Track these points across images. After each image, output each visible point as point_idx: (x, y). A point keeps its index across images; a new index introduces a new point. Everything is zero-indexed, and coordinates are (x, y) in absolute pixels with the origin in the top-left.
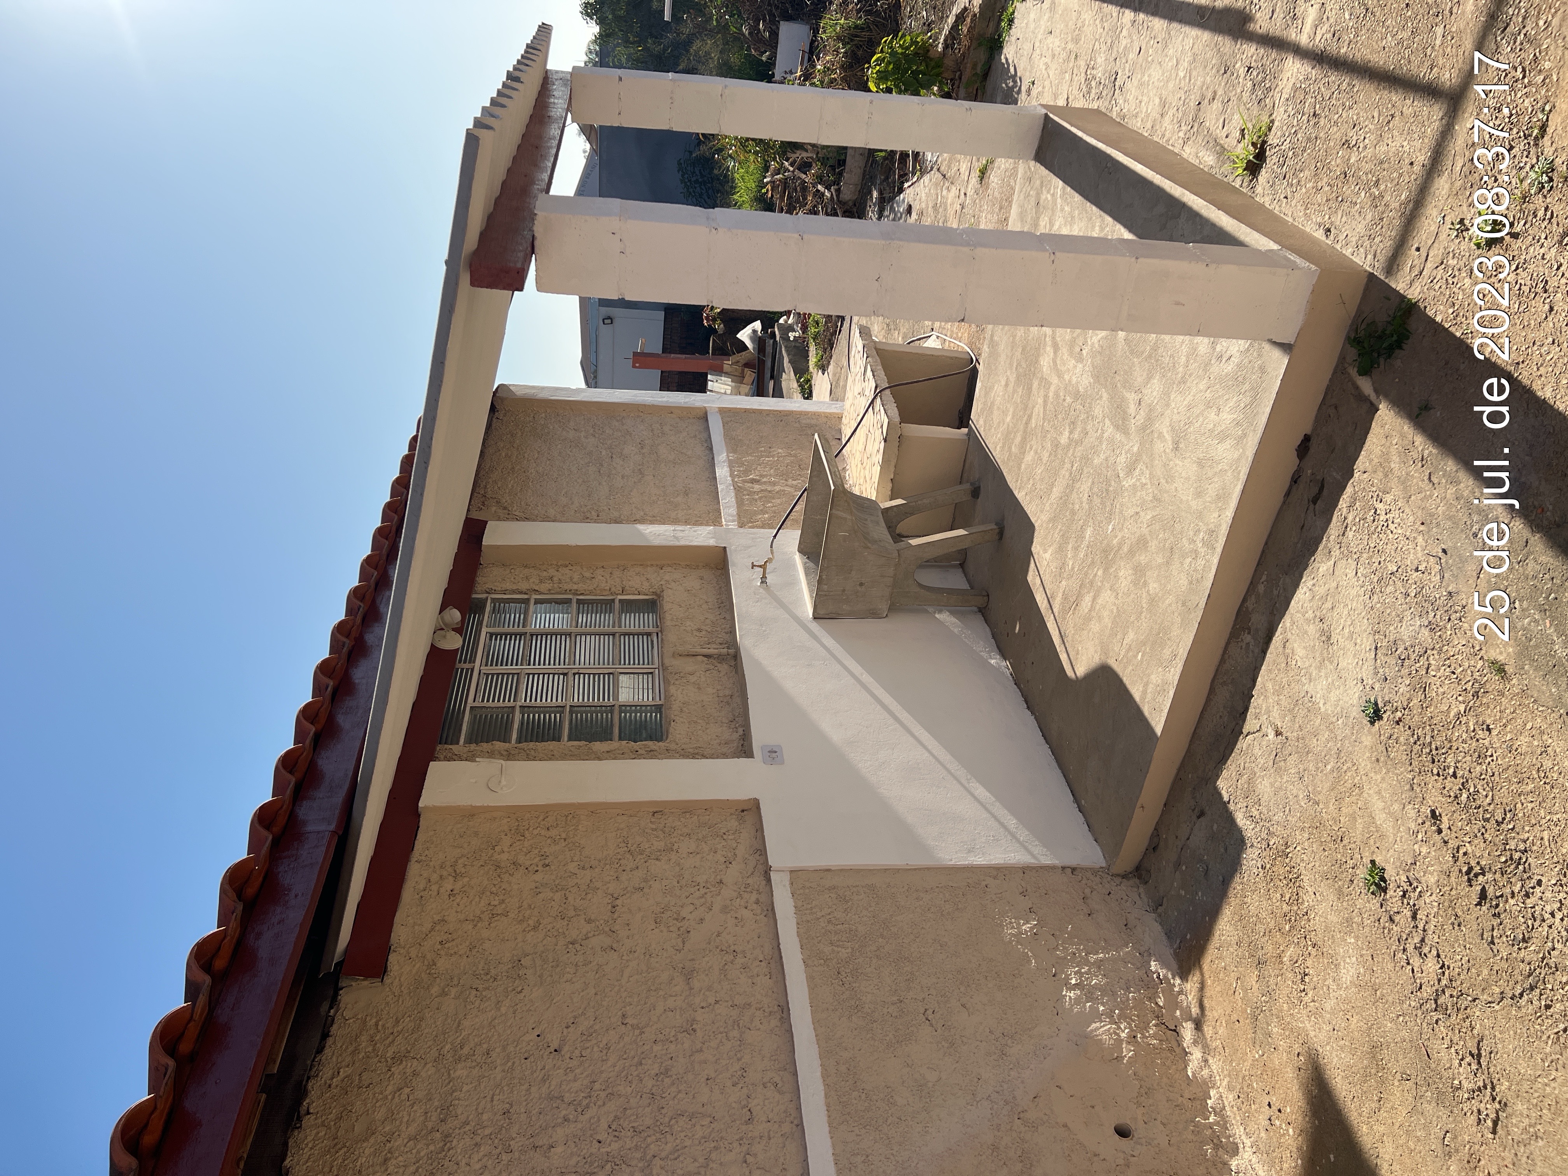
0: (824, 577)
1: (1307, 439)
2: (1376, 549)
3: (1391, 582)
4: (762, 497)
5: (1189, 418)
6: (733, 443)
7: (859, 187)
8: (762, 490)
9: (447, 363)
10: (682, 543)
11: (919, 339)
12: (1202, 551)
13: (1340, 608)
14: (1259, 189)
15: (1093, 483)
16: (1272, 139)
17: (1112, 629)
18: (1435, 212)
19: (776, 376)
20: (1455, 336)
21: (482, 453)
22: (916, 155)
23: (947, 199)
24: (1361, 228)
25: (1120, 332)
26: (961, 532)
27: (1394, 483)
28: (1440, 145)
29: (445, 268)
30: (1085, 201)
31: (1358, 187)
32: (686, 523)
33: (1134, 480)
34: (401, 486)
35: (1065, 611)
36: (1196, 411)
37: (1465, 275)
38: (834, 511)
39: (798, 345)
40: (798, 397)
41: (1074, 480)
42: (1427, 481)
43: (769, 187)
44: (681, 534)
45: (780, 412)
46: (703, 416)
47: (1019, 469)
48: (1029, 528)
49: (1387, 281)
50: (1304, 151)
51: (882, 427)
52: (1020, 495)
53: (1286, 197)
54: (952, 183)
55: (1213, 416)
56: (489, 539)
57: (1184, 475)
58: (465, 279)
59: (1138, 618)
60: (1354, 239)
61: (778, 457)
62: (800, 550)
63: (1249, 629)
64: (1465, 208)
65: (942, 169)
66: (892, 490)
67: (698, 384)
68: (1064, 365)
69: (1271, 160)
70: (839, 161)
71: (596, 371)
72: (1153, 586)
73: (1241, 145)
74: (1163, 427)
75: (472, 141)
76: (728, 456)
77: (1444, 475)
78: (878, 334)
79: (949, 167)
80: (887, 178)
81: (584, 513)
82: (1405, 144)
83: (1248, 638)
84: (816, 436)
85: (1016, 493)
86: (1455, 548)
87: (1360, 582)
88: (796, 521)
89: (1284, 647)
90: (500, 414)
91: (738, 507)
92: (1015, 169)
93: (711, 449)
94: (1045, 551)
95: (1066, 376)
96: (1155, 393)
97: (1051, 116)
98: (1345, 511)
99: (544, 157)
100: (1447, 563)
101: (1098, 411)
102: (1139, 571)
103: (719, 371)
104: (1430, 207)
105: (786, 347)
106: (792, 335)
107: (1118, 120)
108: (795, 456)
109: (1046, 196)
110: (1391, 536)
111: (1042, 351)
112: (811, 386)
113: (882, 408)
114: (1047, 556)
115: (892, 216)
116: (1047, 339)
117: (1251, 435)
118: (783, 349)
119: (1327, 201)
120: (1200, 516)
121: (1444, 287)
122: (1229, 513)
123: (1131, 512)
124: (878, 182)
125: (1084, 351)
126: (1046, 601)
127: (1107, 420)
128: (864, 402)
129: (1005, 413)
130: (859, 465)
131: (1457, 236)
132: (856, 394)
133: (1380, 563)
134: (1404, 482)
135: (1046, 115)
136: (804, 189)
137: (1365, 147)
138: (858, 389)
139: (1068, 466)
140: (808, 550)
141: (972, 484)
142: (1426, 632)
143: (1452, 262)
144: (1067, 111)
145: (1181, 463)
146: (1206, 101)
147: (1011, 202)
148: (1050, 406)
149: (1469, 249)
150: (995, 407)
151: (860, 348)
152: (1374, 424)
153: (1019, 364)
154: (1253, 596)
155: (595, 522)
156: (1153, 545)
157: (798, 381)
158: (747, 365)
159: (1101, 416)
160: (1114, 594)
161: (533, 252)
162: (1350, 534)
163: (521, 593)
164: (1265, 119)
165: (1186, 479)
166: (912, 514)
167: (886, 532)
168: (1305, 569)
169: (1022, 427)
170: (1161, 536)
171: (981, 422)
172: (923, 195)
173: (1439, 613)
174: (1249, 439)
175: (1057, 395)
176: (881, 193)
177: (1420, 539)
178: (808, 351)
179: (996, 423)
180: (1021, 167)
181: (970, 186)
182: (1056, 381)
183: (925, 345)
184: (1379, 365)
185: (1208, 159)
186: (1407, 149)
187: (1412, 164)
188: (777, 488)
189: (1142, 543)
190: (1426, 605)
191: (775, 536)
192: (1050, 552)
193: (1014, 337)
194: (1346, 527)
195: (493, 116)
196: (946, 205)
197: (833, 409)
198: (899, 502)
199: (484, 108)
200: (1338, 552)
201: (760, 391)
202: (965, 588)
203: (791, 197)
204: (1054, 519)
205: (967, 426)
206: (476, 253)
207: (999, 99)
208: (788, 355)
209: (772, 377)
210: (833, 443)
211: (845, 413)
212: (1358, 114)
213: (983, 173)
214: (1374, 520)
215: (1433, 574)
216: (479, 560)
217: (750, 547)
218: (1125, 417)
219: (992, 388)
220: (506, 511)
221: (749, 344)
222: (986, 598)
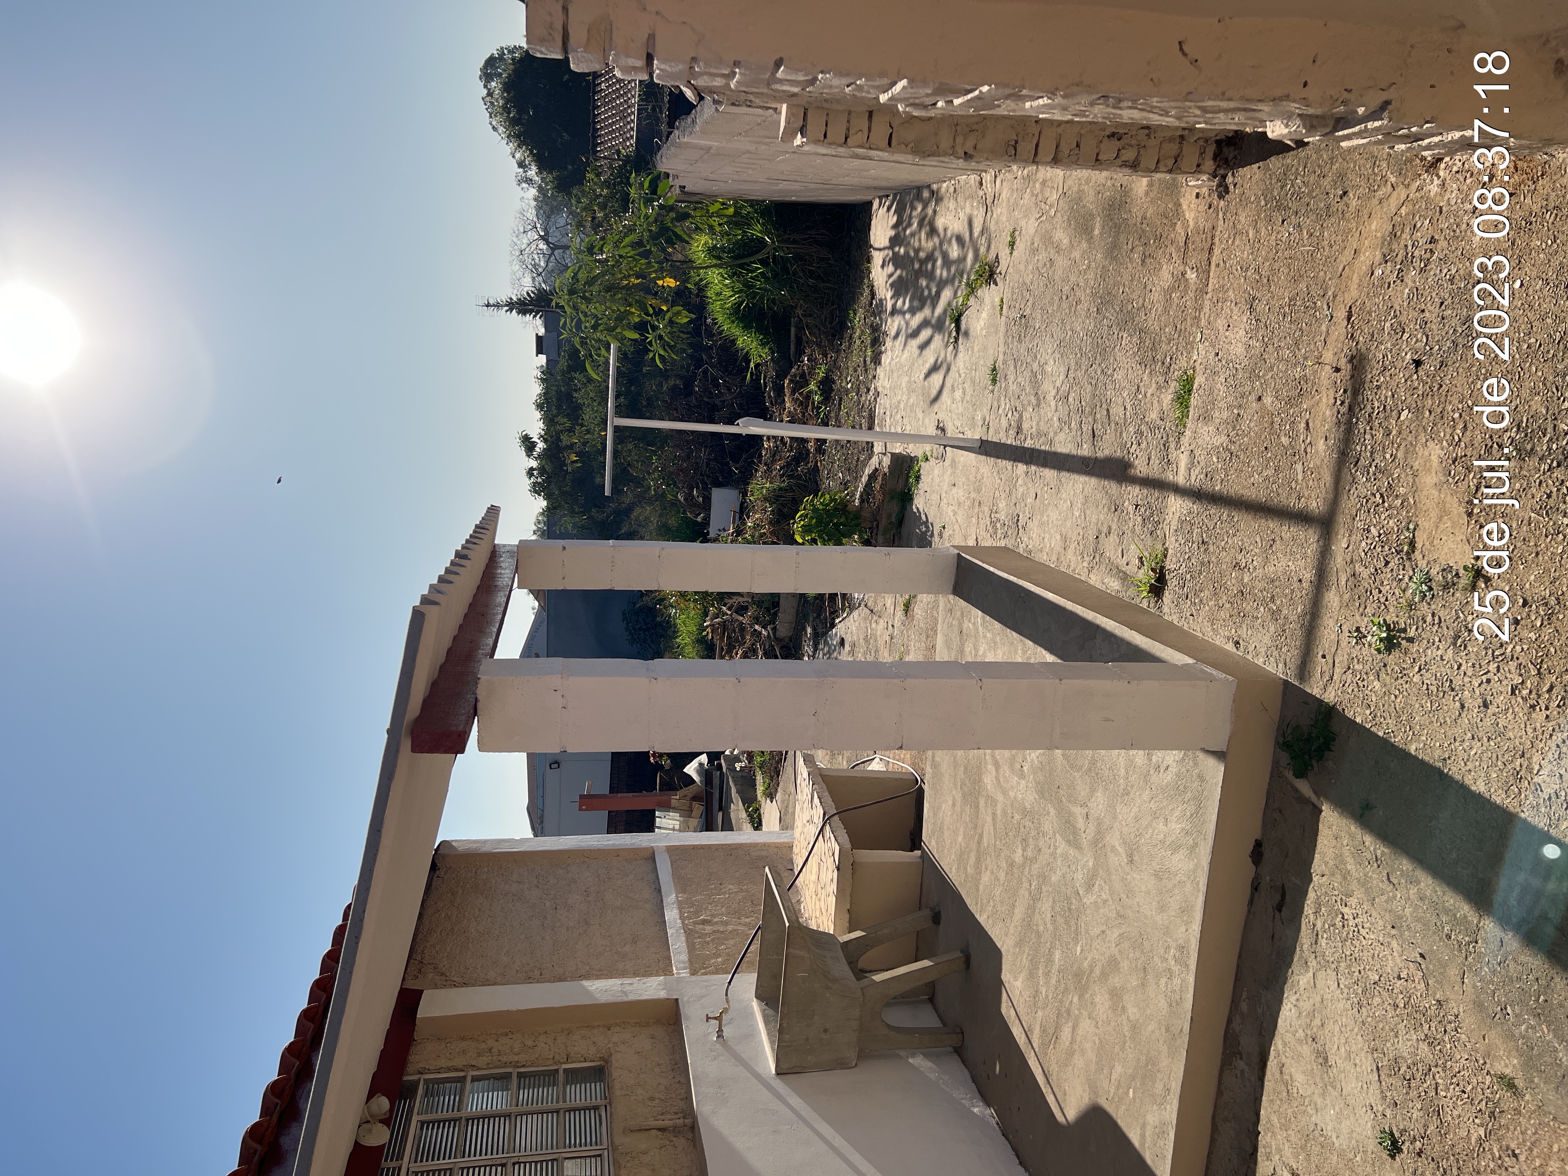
0: (785, 1025)
1: (1258, 844)
2: (1353, 957)
3: (1376, 993)
4: (714, 939)
5: (1138, 830)
6: (682, 883)
7: (794, 625)
8: (714, 932)
9: (384, 831)
10: (631, 997)
11: (863, 762)
12: (1176, 969)
13: (1330, 1026)
14: (1166, 609)
15: (1054, 902)
16: (1170, 564)
17: (1097, 1063)
18: (1331, 623)
19: (724, 807)
20: (1378, 736)
21: (421, 915)
22: (844, 596)
23: (877, 631)
24: (1267, 640)
25: (1057, 751)
26: (926, 963)
27: (1354, 885)
28: (1322, 564)
29: (386, 736)
30: (1005, 628)
31: (1256, 604)
32: (635, 974)
33: (1094, 897)
34: (330, 961)
35: (1045, 1045)
36: (1144, 822)
37: (1372, 678)
38: (790, 950)
39: (744, 774)
40: (747, 827)
41: (1035, 899)
42: (1386, 882)
43: (709, 630)
44: (628, 988)
45: (729, 845)
46: (650, 857)
47: (978, 890)
48: (995, 955)
49: (1301, 686)
50: (1200, 573)
51: (833, 854)
52: (982, 919)
53: (1192, 615)
54: (880, 617)
55: (1161, 826)
56: (424, 1011)
57: (1143, 888)
58: (406, 744)
59: (1123, 1049)
60: (1263, 650)
61: (729, 894)
62: (758, 996)
63: (1240, 1054)
64: (1358, 617)
65: (869, 604)
66: (850, 922)
67: (646, 823)
68: (1008, 782)
69: (1172, 583)
70: (773, 602)
71: (542, 816)
72: (1132, 1012)
73: (1141, 571)
74: (1113, 840)
75: (418, 618)
76: (677, 897)
77: (1402, 875)
78: (822, 759)
79: (875, 603)
80: (819, 615)
81: (526, 972)
82: (1290, 564)
83: (1241, 1064)
84: (767, 869)
85: (977, 916)
86: (1432, 951)
87: (1345, 994)
88: (751, 963)
89: (1281, 1073)
90: (441, 873)
91: (689, 952)
92: (936, 601)
93: (660, 891)
94: (1016, 980)
95: (1010, 793)
96: (1100, 807)
97: (963, 555)
98: (1312, 917)
99: (490, 623)
100: (1428, 968)
101: (1047, 826)
102: (1116, 995)
103: (667, 807)
104: (1325, 618)
105: (733, 778)
106: (738, 766)
107: (1025, 555)
108: (747, 891)
109: (967, 625)
110: (1364, 942)
111: (984, 770)
112: (760, 815)
113: (832, 835)
114: (1018, 984)
115: (826, 649)
116: (987, 758)
117: (1202, 844)
118: (730, 780)
119: (1230, 616)
120: (1167, 931)
121: (1356, 690)
122: (1196, 927)
123: (1096, 931)
124: (811, 619)
125: (1025, 768)
126: (1024, 1035)
127: (1057, 835)
128: (814, 830)
129: (955, 832)
130: (814, 896)
131: (1357, 643)
132: (805, 822)
133: (1360, 972)
134: (1364, 883)
135: (959, 554)
136: (742, 629)
137: (1255, 568)
138: (806, 816)
139: (1026, 885)
140: (766, 995)
141: (931, 909)
142: (1424, 1046)
143: (1358, 667)
144: (977, 550)
145: (1138, 877)
146: (1103, 535)
147: (936, 631)
148: (999, 825)
149: (1372, 655)
150: (945, 827)
151: (806, 775)
152: (1320, 825)
153: (963, 784)
154: (1238, 1016)
155: (538, 982)
156: (1125, 965)
157: (747, 811)
158: (695, 798)
159: (1051, 832)
160: (1094, 1023)
161: (475, 714)
162: (1323, 942)
163: (457, 1070)
164: (1159, 548)
165: (1146, 893)
166: (873, 947)
167: (847, 968)
168: (1285, 983)
169: (974, 847)
170: (1131, 955)
171: (933, 843)
172: (854, 629)
173: (1433, 1025)
174: (1201, 848)
175: (1004, 812)
176: (814, 629)
177: (1394, 944)
178: (755, 780)
179: (948, 842)
180: (942, 599)
181: (896, 619)
182: (1002, 799)
183: (869, 768)
184: (1312, 766)
185: (1113, 585)
186: (1293, 568)
187: (1300, 581)
188: (730, 928)
189: (1113, 964)
190: (1418, 1016)
191: (730, 983)
192: (1020, 979)
193: (955, 757)
194: (1317, 935)
195: (439, 592)
196: (876, 637)
197: (783, 839)
198: (858, 934)
199: (431, 586)
200: (1314, 963)
201: (709, 826)
202: (937, 1026)
203: (731, 638)
204: (1020, 943)
205: (919, 848)
206: (418, 721)
207: (914, 542)
208: (736, 785)
209: (720, 809)
210: (785, 874)
211: (796, 842)
212: (1242, 540)
213: (907, 607)
214: (1344, 926)
215: (1417, 982)
216: (412, 1035)
217: (703, 997)
218: (1075, 832)
219: (939, 808)
220: (443, 978)
221: (695, 777)
222: (960, 1036)
